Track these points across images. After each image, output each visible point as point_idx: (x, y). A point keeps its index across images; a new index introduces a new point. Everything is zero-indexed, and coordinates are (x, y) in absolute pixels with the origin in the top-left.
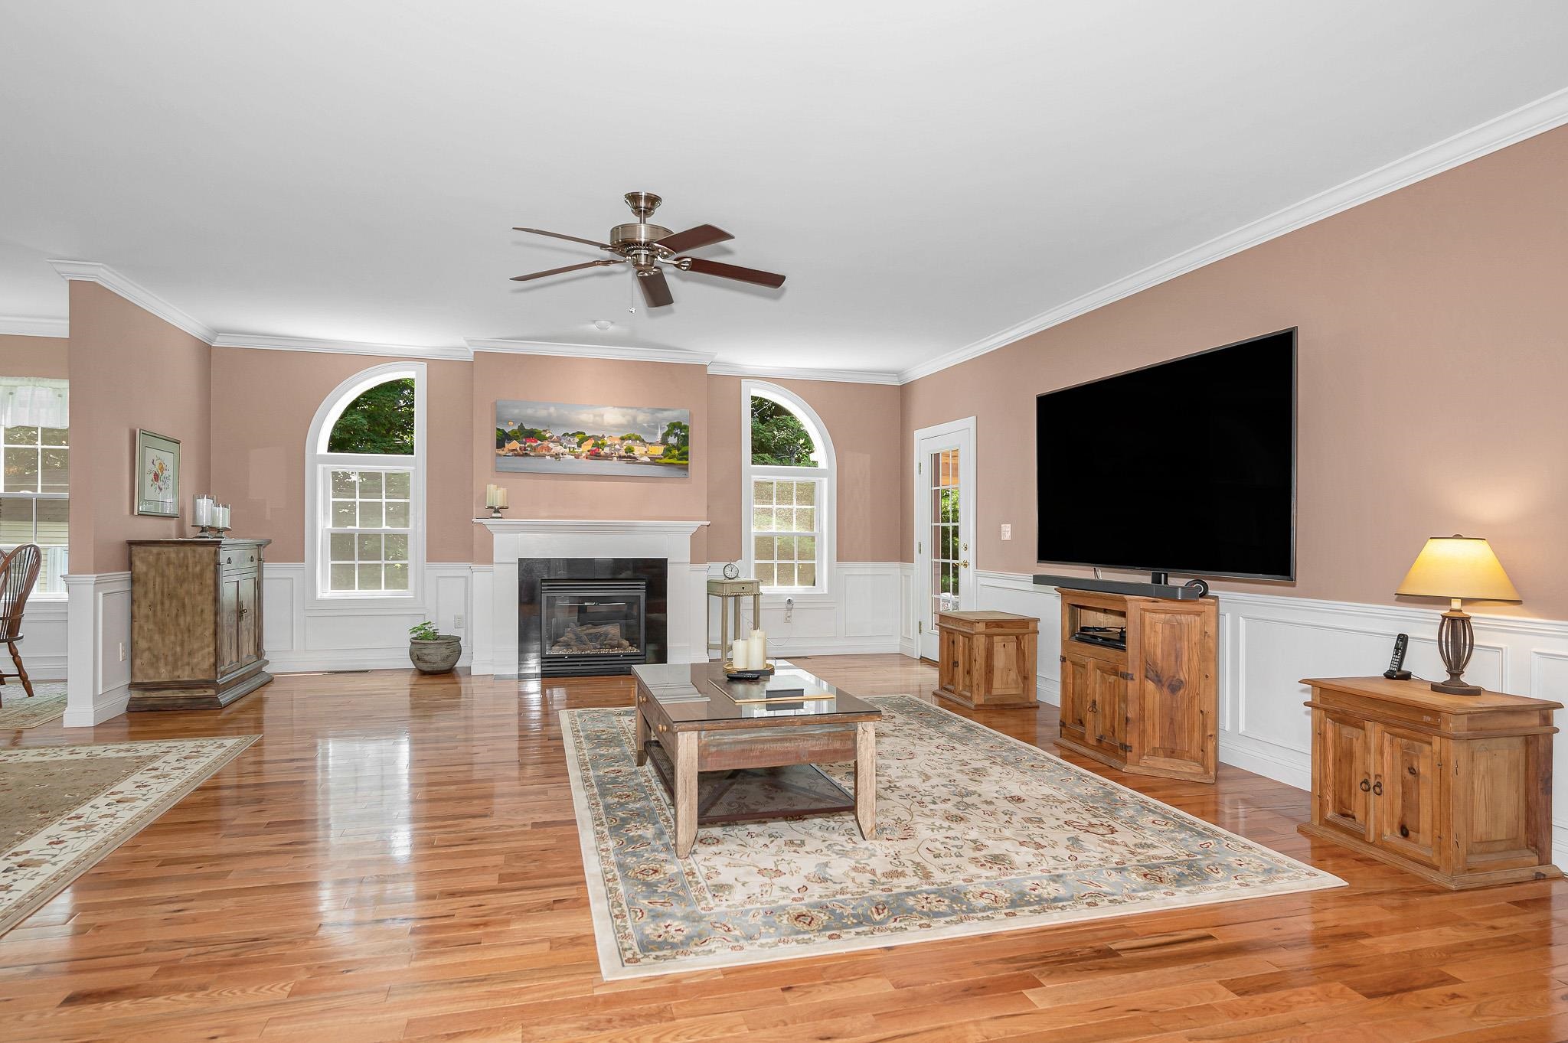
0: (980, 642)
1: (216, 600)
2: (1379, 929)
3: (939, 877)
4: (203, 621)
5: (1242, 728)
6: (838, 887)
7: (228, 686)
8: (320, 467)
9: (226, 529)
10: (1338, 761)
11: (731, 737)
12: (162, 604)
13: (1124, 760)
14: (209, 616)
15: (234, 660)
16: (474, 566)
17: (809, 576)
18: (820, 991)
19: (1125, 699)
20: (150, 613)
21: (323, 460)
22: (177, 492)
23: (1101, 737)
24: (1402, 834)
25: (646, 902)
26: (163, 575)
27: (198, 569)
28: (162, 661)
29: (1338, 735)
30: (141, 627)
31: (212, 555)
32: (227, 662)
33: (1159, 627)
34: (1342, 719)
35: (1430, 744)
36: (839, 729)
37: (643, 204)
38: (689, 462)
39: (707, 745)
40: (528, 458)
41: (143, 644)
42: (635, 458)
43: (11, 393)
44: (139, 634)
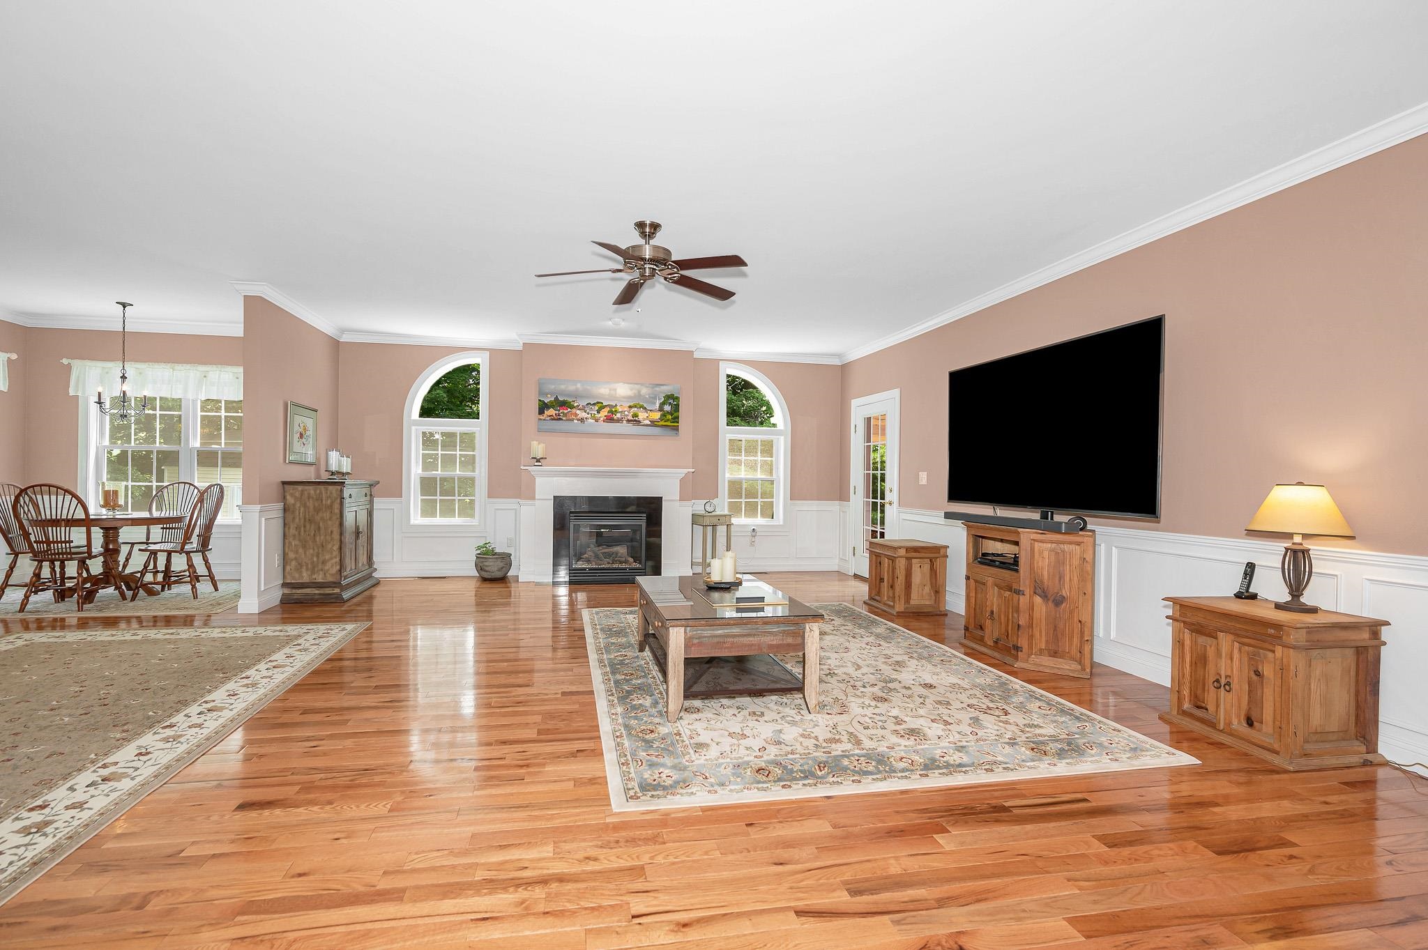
0: (901, 564)
1: (341, 524)
2: (1227, 800)
3: (868, 744)
4: (332, 539)
5: (1113, 635)
6: (789, 749)
7: (349, 586)
8: (413, 428)
9: (348, 473)
10: (1194, 664)
11: (709, 632)
12: (305, 527)
13: (1016, 658)
14: (336, 536)
15: (353, 568)
16: (521, 502)
17: (769, 512)
18: (775, 828)
19: (1017, 610)
20: (296, 533)
21: (415, 423)
22: (315, 447)
23: (998, 639)
24: (1248, 724)
25: (644, 754)
26: (305, 506)
27: (329, 502)
28: (304, 567)
29: (1194, 643)
30: (290, 543)
31: (339, 493)
32: (348, 569)
33: (1046, 554)
34: (1198, 630)
35: (1273, 652)
36: (792, 628)
37: (647, 230)
38: (679, 424)
39: (691, 638)
40: (561, 421)
41: (291, 555)
42: (639, 421)
43: (205, 377)
44: (289, 547)
